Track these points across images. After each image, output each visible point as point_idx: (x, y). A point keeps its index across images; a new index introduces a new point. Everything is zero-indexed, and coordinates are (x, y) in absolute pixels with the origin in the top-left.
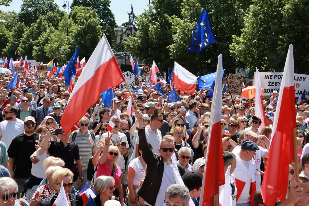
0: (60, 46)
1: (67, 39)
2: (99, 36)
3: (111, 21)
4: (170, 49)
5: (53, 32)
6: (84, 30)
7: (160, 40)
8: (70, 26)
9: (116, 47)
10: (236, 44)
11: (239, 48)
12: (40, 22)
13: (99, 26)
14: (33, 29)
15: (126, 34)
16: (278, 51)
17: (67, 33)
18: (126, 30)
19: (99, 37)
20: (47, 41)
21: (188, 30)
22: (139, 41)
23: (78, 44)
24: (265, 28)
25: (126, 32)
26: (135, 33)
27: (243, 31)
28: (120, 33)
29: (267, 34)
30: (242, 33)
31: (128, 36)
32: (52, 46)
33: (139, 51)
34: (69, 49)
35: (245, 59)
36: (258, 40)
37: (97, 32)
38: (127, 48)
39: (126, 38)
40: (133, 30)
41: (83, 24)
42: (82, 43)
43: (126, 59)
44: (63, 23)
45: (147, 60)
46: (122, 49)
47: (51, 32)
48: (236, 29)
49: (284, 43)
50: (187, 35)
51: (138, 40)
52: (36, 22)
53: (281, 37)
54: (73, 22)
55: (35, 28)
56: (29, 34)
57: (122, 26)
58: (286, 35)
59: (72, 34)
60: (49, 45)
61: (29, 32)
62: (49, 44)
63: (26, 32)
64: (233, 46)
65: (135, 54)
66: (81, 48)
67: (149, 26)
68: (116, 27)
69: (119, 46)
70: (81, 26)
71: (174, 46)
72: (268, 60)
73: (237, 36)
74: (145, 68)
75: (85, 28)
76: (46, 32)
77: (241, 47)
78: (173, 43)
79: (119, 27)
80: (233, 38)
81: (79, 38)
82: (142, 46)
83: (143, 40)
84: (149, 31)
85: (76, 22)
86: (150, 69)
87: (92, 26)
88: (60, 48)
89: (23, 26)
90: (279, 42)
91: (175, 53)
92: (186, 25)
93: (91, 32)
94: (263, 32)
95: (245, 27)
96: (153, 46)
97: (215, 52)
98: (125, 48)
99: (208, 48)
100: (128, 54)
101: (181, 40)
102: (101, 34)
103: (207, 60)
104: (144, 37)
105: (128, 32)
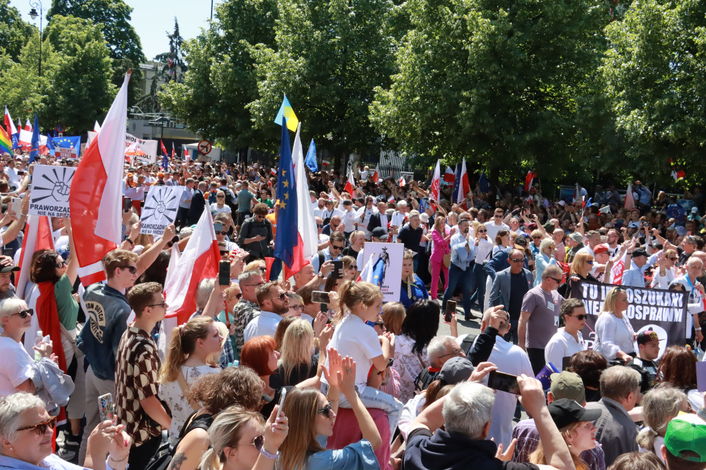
0: (24, 96)
1: (38, 83)
2: (108, 78)
3: (132, 48)
4: (252, 111)
5: (9, 67)
6: (75, 65)
7: (233, 91)
8: (46, 55)
9: (143, 103)
10: (382, 104)
11: (386, 111)
13: (107, 58)
15: (163, 77)
16: (460, 122)
17: (40, 70)
18: (164, 69)
19: (108, 80)
21: (289, 73)
22: (191, 91)
23: (61, 94)
24: (436, 76)
25: (163, 72)
26: (181, 75)
27: (394, 80)
28: (151, 75)
29: (439, 87)
30: (393, 83)
31: (167, 81)
33: (189, 111)
34: (42, 102)
35: (398, 133)
36: (423, 97)
37: (104, 69)
38: (165, 106)
39: (163, 85)
40: (179, 70)
41: (73, 52)
42: (72, 92)
43: (163, 127)
44: (31, 49)
45: (205, 129)
46: (156, 107)
48: (381, 75)
49: (471, 105)
50: (285, 83)
51: (187, 90)
53: (464, 94)
54: (51, 48)
57: (155, 61)
58: (474, 91)
59: (49, 73)
64: (376, 108)
65: (181, 118)
66: (69, 103)
67: (210, 62)
68: (144, 61)
69: (149, 100)
70: (69, 57)
71: (259, 103)
72: (439, 136)
73: (384, 88)
74: (202, 146)
75: (78, 60)
77: (391, 111)
78: (259, 98)
79: (150, 63)
80: (375, 93)
81: (64, 80)
82: (195, 102)
83: (197, 90)
84: (210, 72)
85: (58, 49)
86: (211, 148)
87: (94, 58)
88: (23, 102)
90: (461, 103)
91: (262, 117)
92: (285, 64)
93: (92, 69)
94: (432, 82)
95: (398, 71)
96: (219, 103)
97: (342, 117)
98: (161, 105)
99: (327, 109)
100: (168, 118)
101: (274, 91)
102: (112, 76)
103: (325, 134)
104: (201, 85)
105: (168, 72)
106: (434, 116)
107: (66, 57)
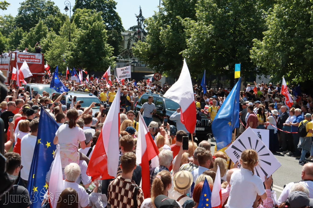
0: (62, 53)
1: (69, 45)
2: (105, 41)
3: (117, 24)
4: (183, 55)
5: (54, 38)
6: (88, 35)
7: (172, 45)
8: (73, 30)
9: (123, 53)
10: (258, 48)
11: (260, 53)
12: (40, 27)
13: (104, 30)
14: (31, 34)
15: (134, 39)
16: (305, 56)
17: (69, 38)
18: (134, 35)
20: (47, 47)
21: (203, 33)
22: (149, 46)
23: (81, 50)
24: (290, 30)
25: (134, 36)
26: (144, 37)
27: (265, 35)
28: (128, 38)
29: (292, 37)
30: (264, 36)
31: (136, 41)
32: (52, 53)
33: (148, 57)
34: (71, 55)
35: (268, 64)
36: (282, 43)
37: (103, 36)
38: (136, 55)
39: (134, 43)
40: (142, 34)
41: (86, 28)
42: (86, 49)
43: (134, 66)
44: (65, 28)
45: (157, 67)
46: (130, 55)
47: (52, 38)
48: (256, 32)
49: (312, 47)
50: (202, 39)
51: (147, 45)
52: (34, 26)
53: (308, 40)
54: (75, 26)
55: (34, 33)
56: (28, 39)
57: (129, 30)
59: (74, 40)
60: (50, 52)
61: (28, 38)
62: (49, 50)
63: (24, 38)
64: (254, 51)
65: (144, 61)
66: (85, 55)
67: (160, 30)
68: (124, 30)
69: (126, 52)
70: (85, 31)
71: (187, 51)
73: (259, 39)
74: (156, 76)
75: (89, 32)
76: (46, 37)
78: (187, 48)
79: (126, 32)
80: (253, 42)
81: (82, 43)
82: (152, 52)
83: (153, 45)
84: (160, 35)
85: (79, 27)
86: (161, 77)
87: (97, 31)
88: (61, 55)
89: (21, 31)
90: (306, 45)
91: (189, 58)
92: (201, 28)
93: (96, 37)
94: (288, 34)
95: (267, 29)
96: (165, 52)
97: (234, 57)
98: (134, 54)
99: (225, 53)
100: (137, 61)
101: (195, 44)
102: (107, 39)
103: (225, 66)
104: (155, 42)
105: (137, 36)
106: (290, 54)
107: (83, 31)
